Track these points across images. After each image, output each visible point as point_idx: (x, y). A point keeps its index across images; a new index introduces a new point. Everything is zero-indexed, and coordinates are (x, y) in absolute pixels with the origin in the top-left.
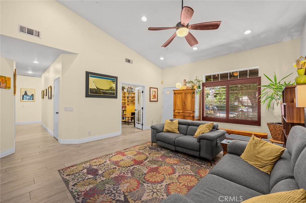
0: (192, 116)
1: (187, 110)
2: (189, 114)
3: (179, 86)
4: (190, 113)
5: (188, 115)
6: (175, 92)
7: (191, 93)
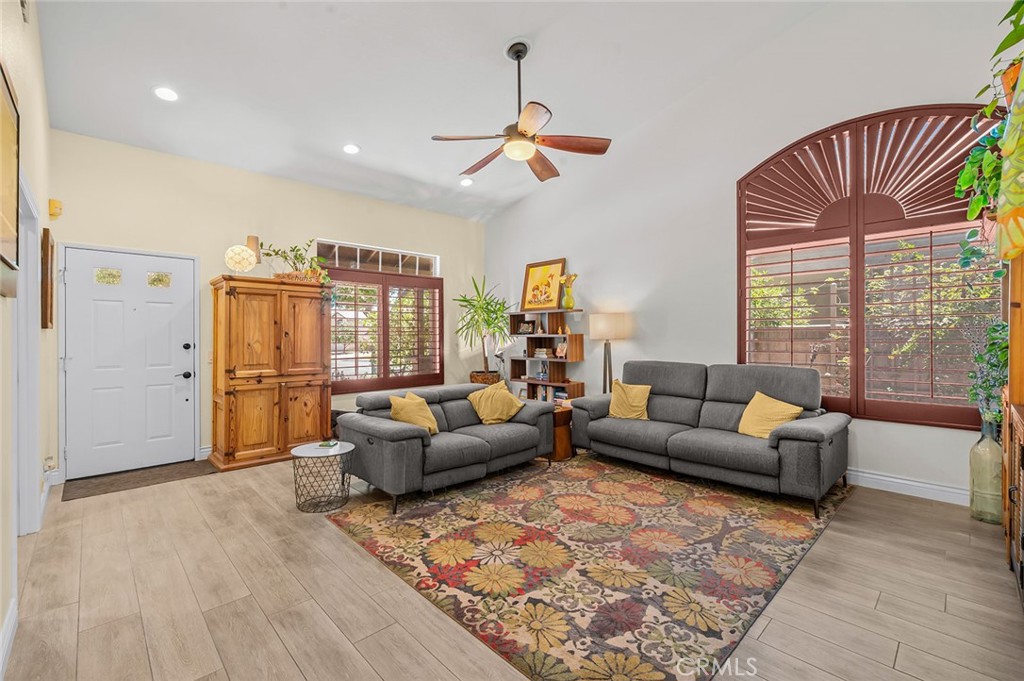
0: (321, 383)
1: (299, 365)
2: (309, 378)
3: (242, 261)
4: (314, 375)
5: (304, 383)
6: (232, 284)
7: (312, 298)
